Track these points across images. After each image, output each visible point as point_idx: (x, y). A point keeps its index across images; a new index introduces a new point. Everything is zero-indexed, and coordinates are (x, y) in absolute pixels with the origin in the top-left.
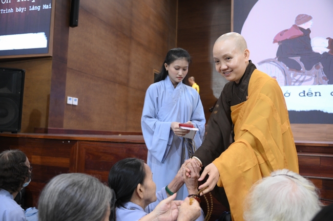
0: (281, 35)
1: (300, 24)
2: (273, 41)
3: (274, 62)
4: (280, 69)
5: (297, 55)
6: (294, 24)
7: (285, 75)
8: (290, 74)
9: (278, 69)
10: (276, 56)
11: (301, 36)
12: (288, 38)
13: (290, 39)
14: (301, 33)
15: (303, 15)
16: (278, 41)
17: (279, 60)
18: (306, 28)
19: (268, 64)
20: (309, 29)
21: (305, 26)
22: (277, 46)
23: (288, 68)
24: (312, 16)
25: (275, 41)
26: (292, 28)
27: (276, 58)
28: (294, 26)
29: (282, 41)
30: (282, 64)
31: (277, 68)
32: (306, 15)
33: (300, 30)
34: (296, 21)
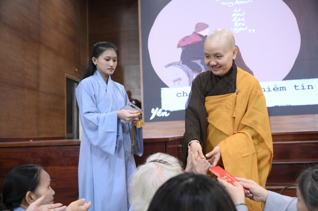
0: (183, 41)
1: (199, 31)
2: (177, 46)
3: (178, 65)
4: (184, 71)
5: (198, 58)
6: (194, 31)
7: (189, 77)
8: (193, 75)
9: (183, 71)
10: (180, 60)
11: (200, 42)
12: (190, 44)
13: (191, 44)
14: (201, 39)
15: (201, 23)
16: (181, 46)
17: (183, 63)
18: (204, 35)
19: (174, 67)
20: (206, 36)
21: (203, 33)
22: (180, 50)
23: (191, 70)
24: (208, 24)
25: (179, 46)
26: (192, 35)
27: (180, 62)
28: (195, 33)
29: (185, 46)
30: (185, 66)
31: (181, 70)
32: (204, 24)
33: (199, 37)
34: (195, 28)
